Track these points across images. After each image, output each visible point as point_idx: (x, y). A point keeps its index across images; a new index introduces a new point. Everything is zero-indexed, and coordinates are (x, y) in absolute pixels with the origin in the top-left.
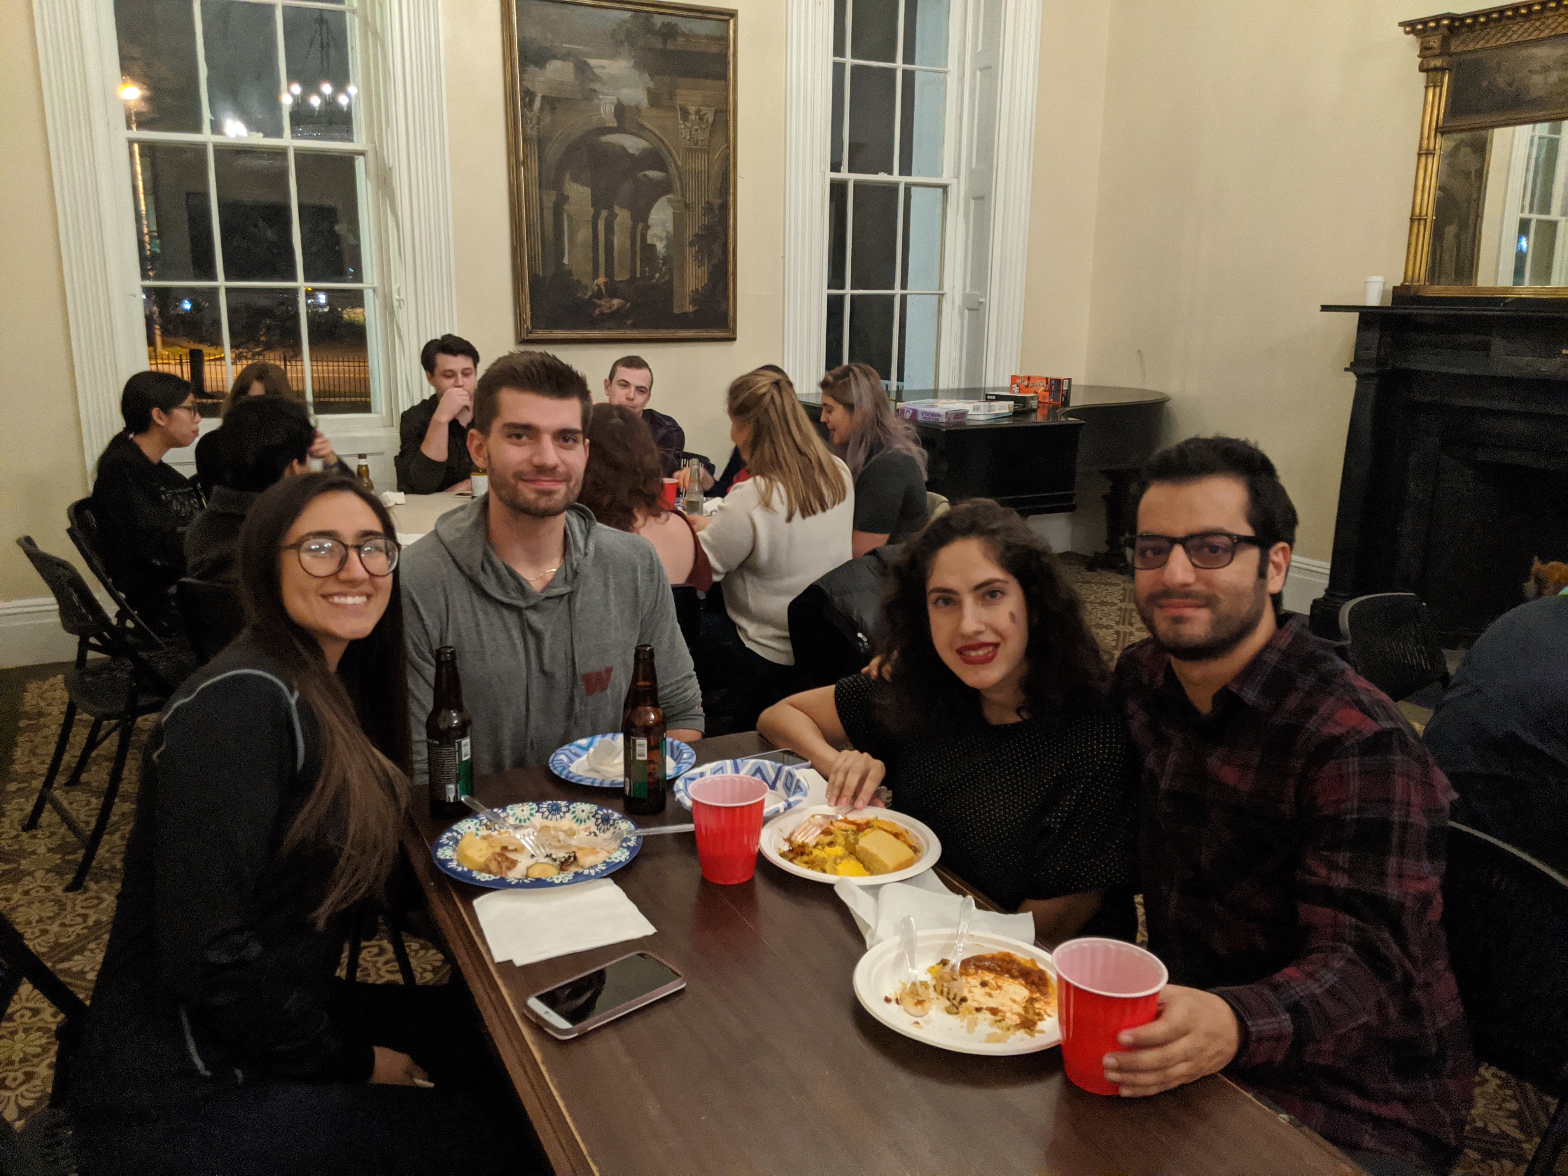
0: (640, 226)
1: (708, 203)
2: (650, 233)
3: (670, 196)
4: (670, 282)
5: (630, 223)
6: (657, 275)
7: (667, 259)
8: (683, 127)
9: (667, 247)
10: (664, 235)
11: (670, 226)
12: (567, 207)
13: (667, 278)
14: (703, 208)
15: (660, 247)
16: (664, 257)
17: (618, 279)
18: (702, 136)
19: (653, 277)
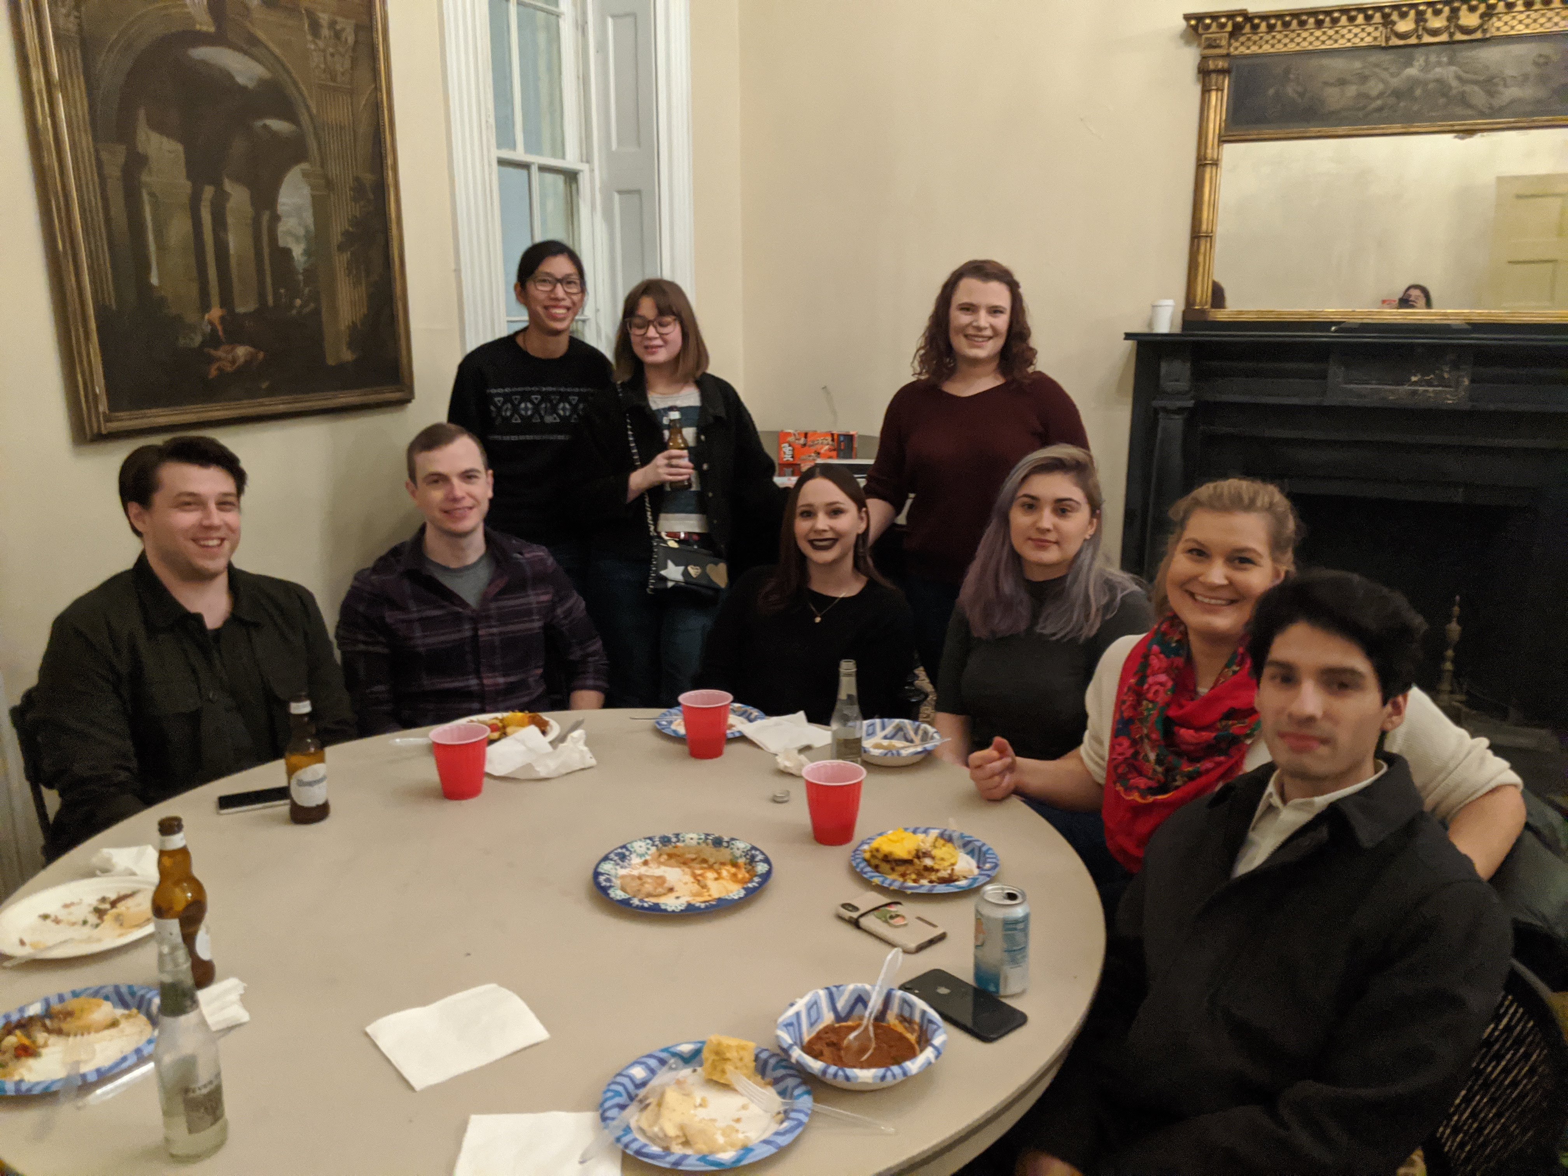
0: (266, 217)
1: (357, 179)
2: (282, 228)
3: (305, 166)
4: (317, 312)
5: (249, 210)
6: (298, 302)
7: (310, 274)
8: (313, 47)
9: (307, 253)
10: (301, 232)
11: (308, 218)
12: (145, 178)
13: (312, 305)
14: (351, 189)
15: (298, 251)
16: (305, 270)
17: (240, 310)
18: (342, 65)
19: (291, 306)
